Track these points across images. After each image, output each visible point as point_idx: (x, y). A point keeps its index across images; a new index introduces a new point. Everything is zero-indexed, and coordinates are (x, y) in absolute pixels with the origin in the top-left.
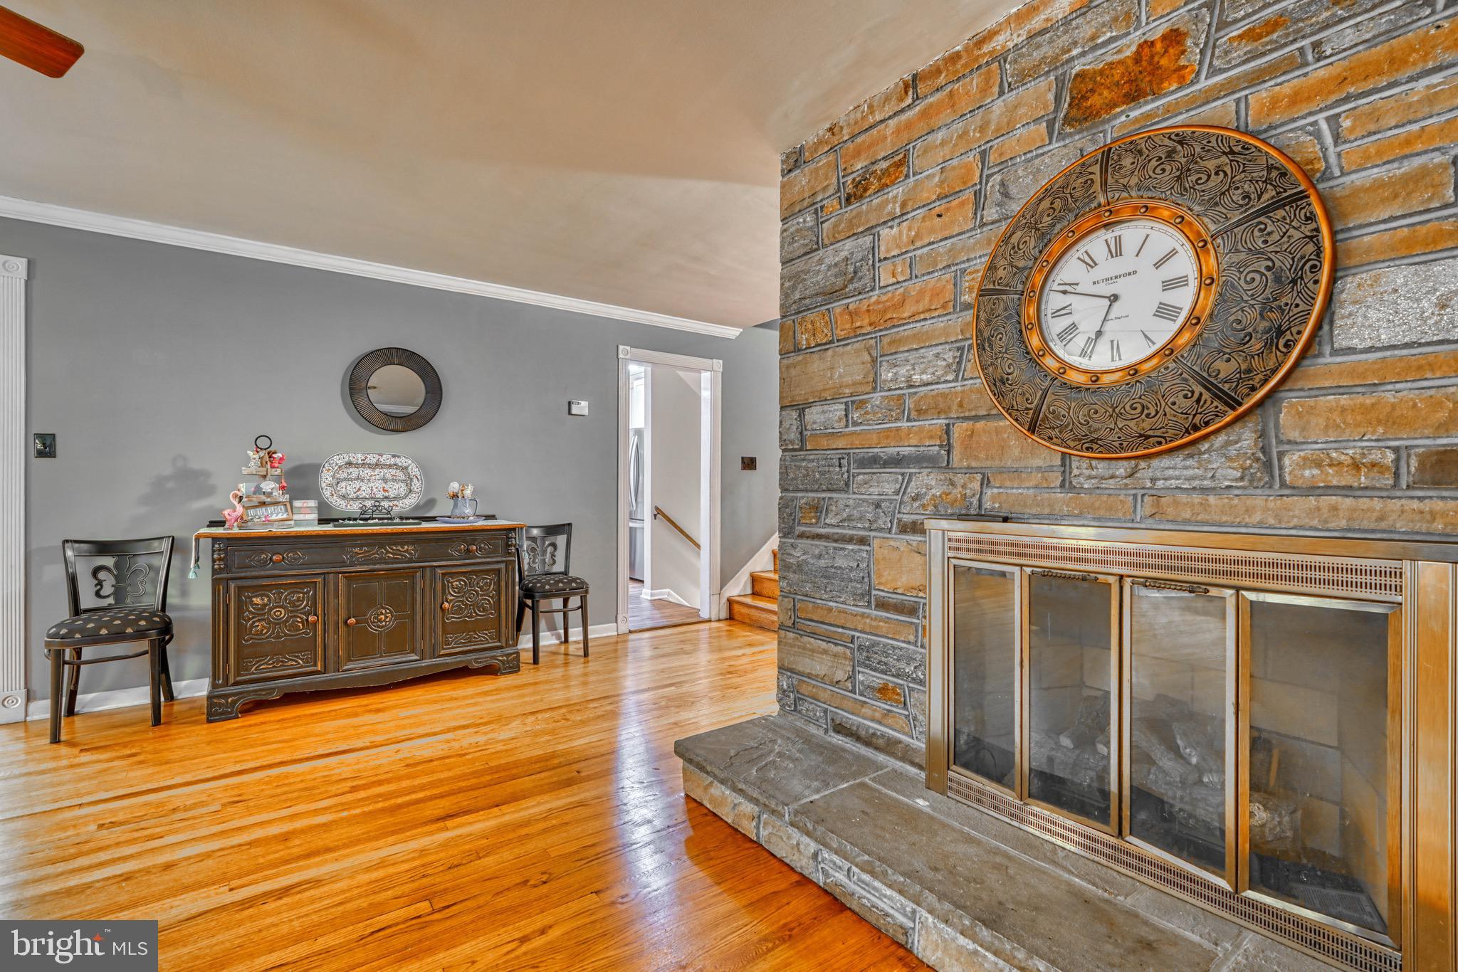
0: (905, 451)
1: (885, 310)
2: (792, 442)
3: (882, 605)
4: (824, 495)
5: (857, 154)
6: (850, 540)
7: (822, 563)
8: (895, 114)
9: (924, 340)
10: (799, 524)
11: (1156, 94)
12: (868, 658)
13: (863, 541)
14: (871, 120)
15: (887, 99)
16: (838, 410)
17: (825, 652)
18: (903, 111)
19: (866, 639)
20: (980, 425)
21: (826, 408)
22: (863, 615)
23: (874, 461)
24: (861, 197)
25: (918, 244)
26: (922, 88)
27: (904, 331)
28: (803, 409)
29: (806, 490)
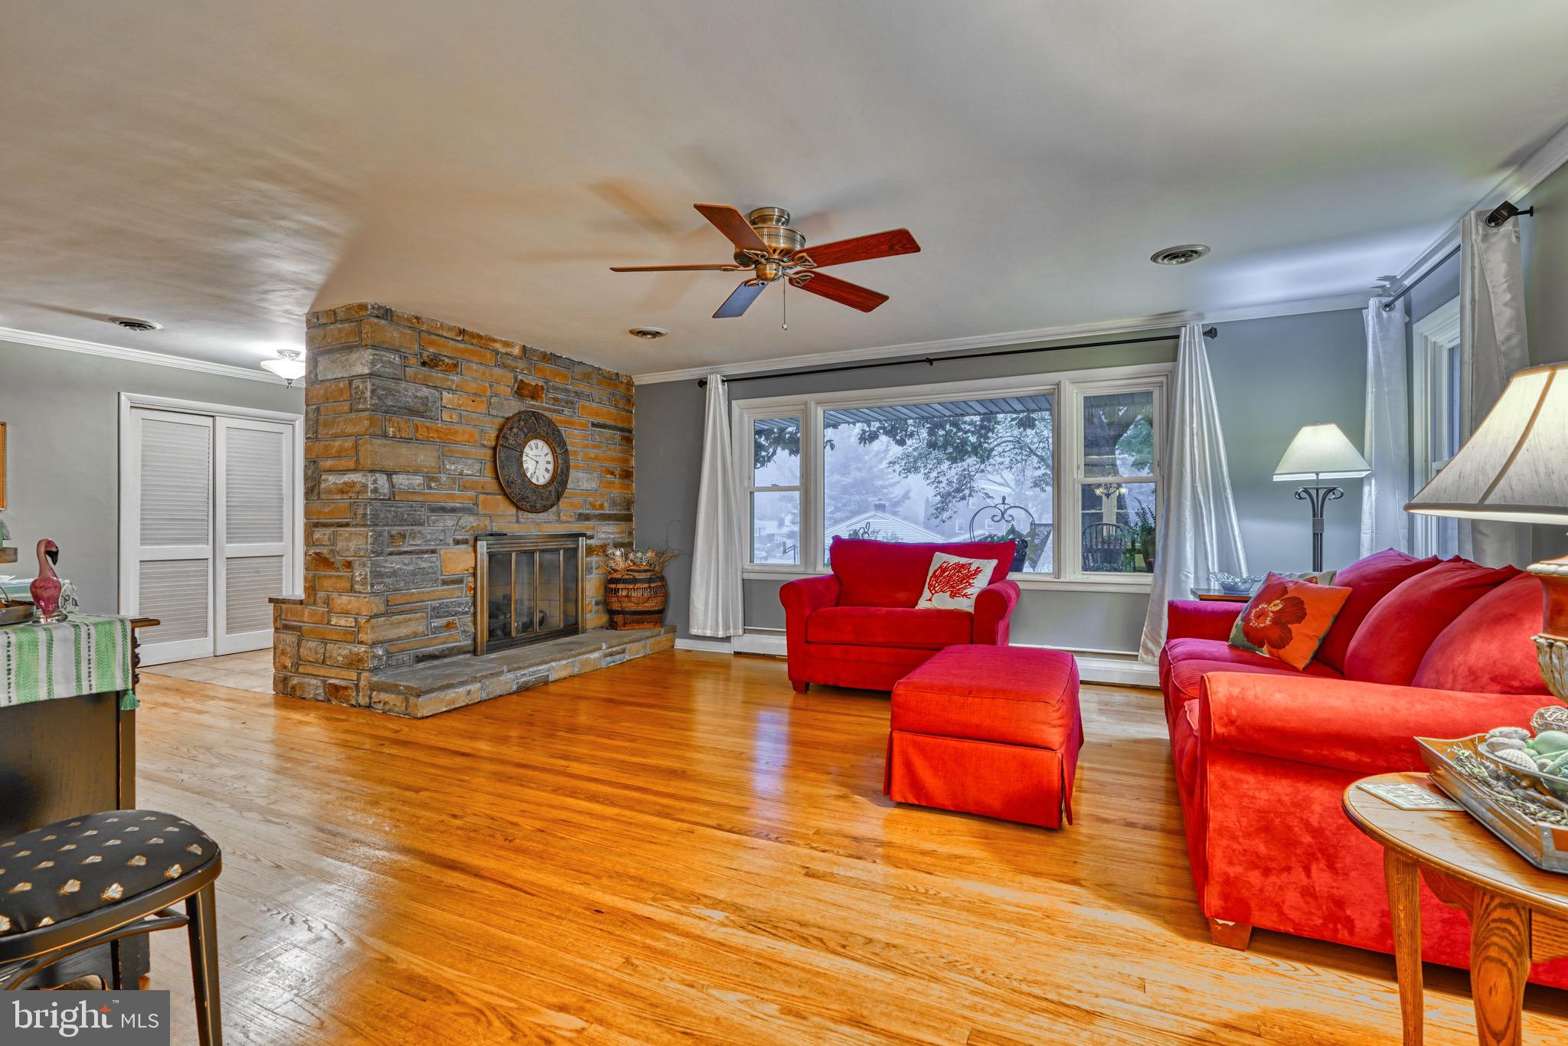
0: (458, 505)
1: (447, 434)
2: (385, 495)
3: (445, 583)
4: (407, 528)
5: (432, 343)
6: (426, 552)
7: (411, 567)
8: (452, 339)
9: (466, 455)
10: (387, 547)
11: (537, 401)
12: (438, 613)
13: (433, 552)
14: (441, 332)
15: (451, 329)
16: (418, 480)
17: (410, 620)
18: (456, 340)
19: (436, 603)
20: (489, 496)
21: (410, 477)
22: (433, 591)
23: (443, 509)
24: (432, 368)
25: (462, 408)
26: (466, 338)
27: (459, 447)
28: (391, 475)
29: (395, 525)
